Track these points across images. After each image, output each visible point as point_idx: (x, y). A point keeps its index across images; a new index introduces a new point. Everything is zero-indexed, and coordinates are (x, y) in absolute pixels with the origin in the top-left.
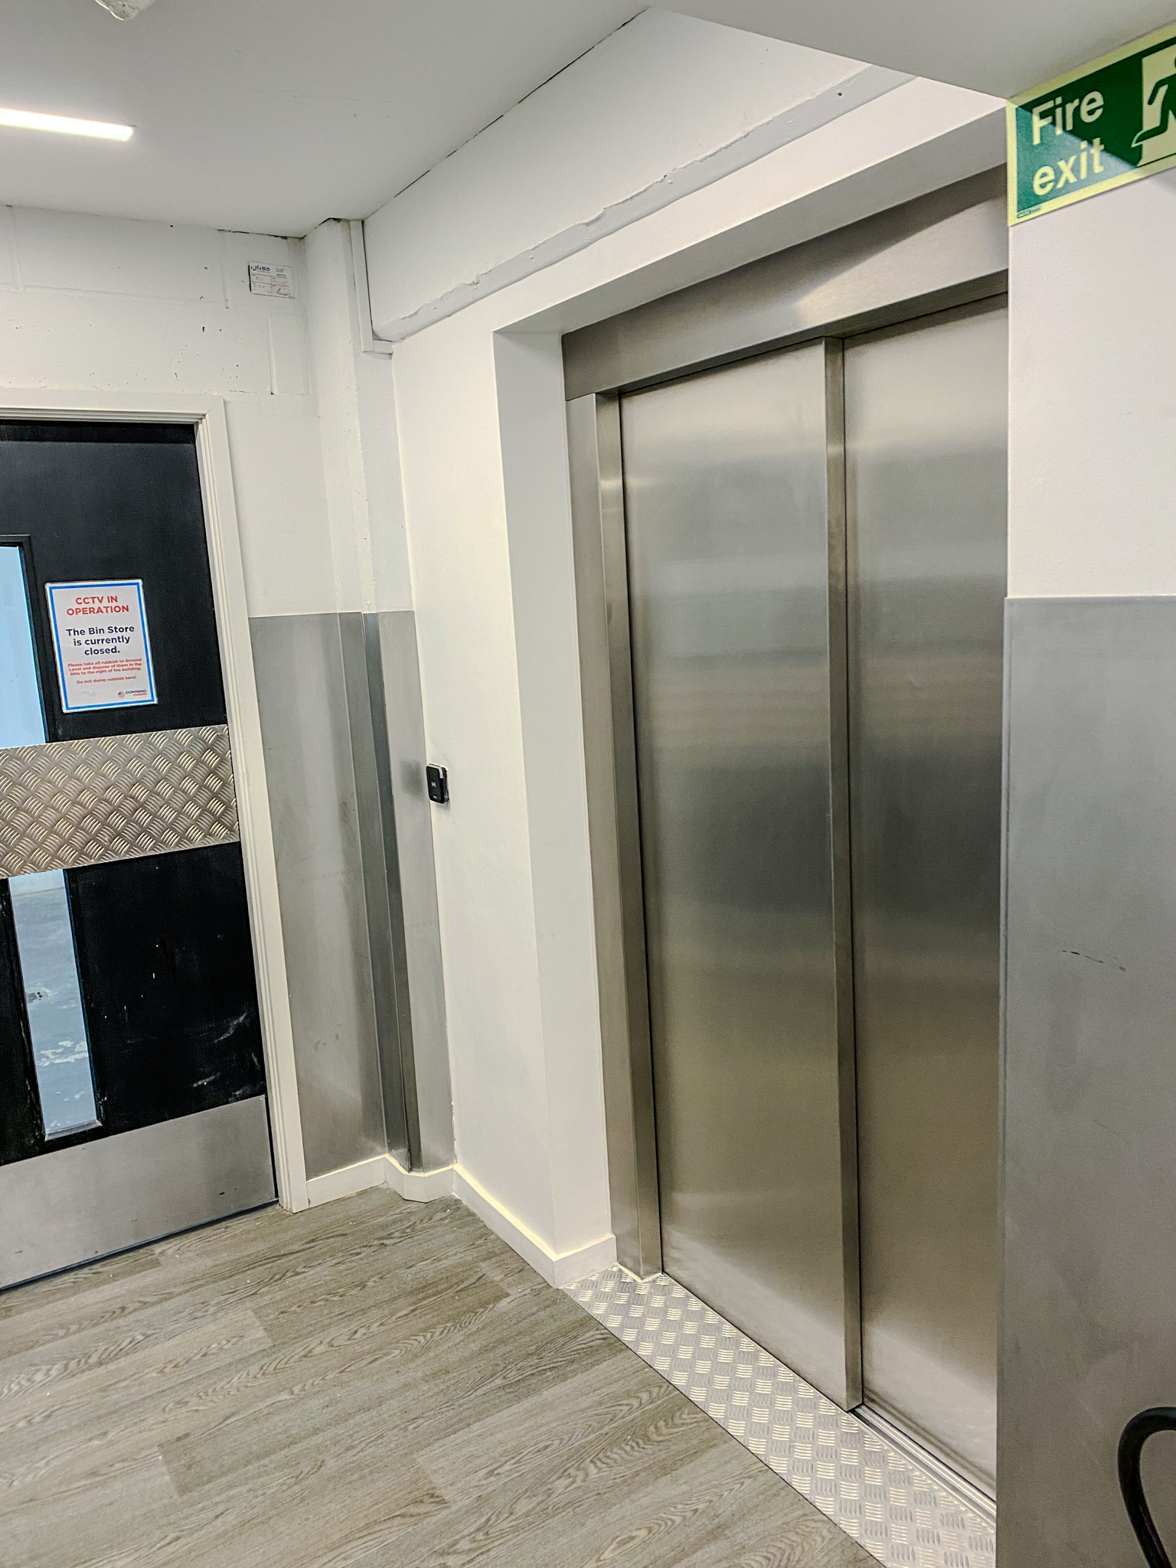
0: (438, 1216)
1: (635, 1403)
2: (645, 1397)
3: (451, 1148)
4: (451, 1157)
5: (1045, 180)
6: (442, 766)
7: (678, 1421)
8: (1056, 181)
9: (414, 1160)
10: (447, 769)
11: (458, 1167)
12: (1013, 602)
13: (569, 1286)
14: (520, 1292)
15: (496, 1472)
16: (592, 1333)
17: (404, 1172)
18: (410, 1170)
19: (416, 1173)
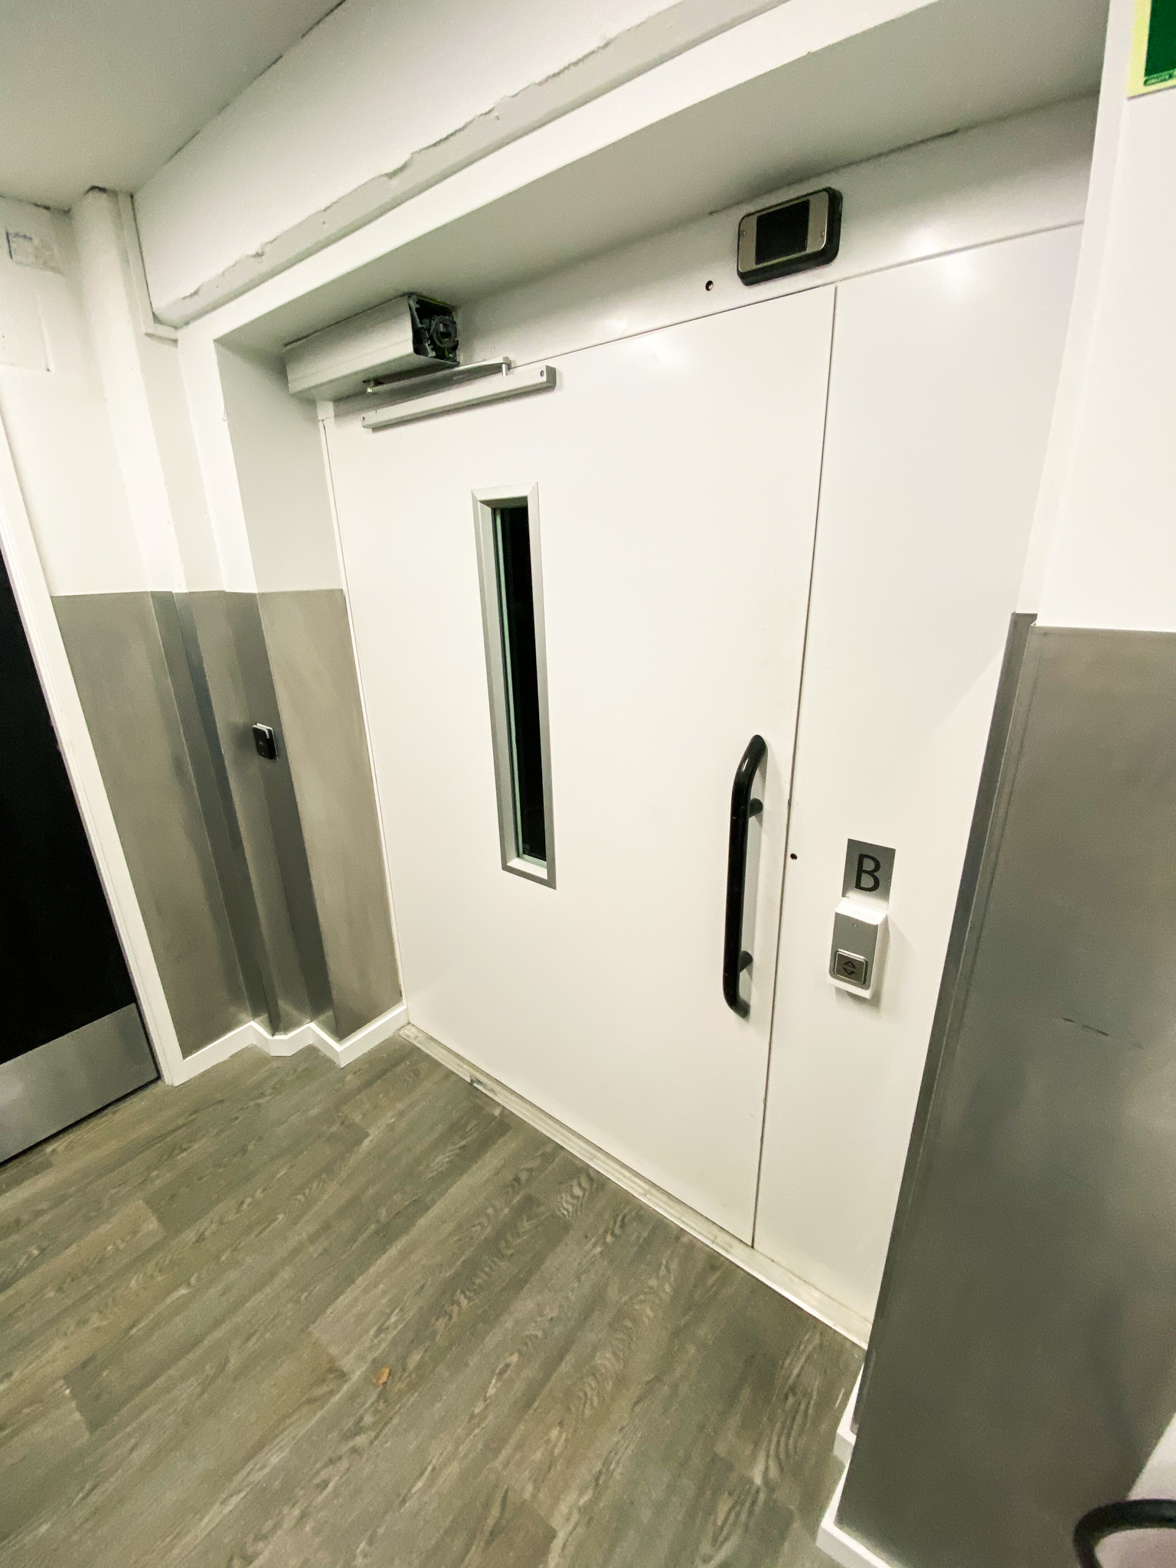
6: (269, 730)
9: (277, 1024)
11: (313, 1025)
15: (384, 1327)
17: (269, 1037)
18: (273, 1035)
19: (279, 1037)
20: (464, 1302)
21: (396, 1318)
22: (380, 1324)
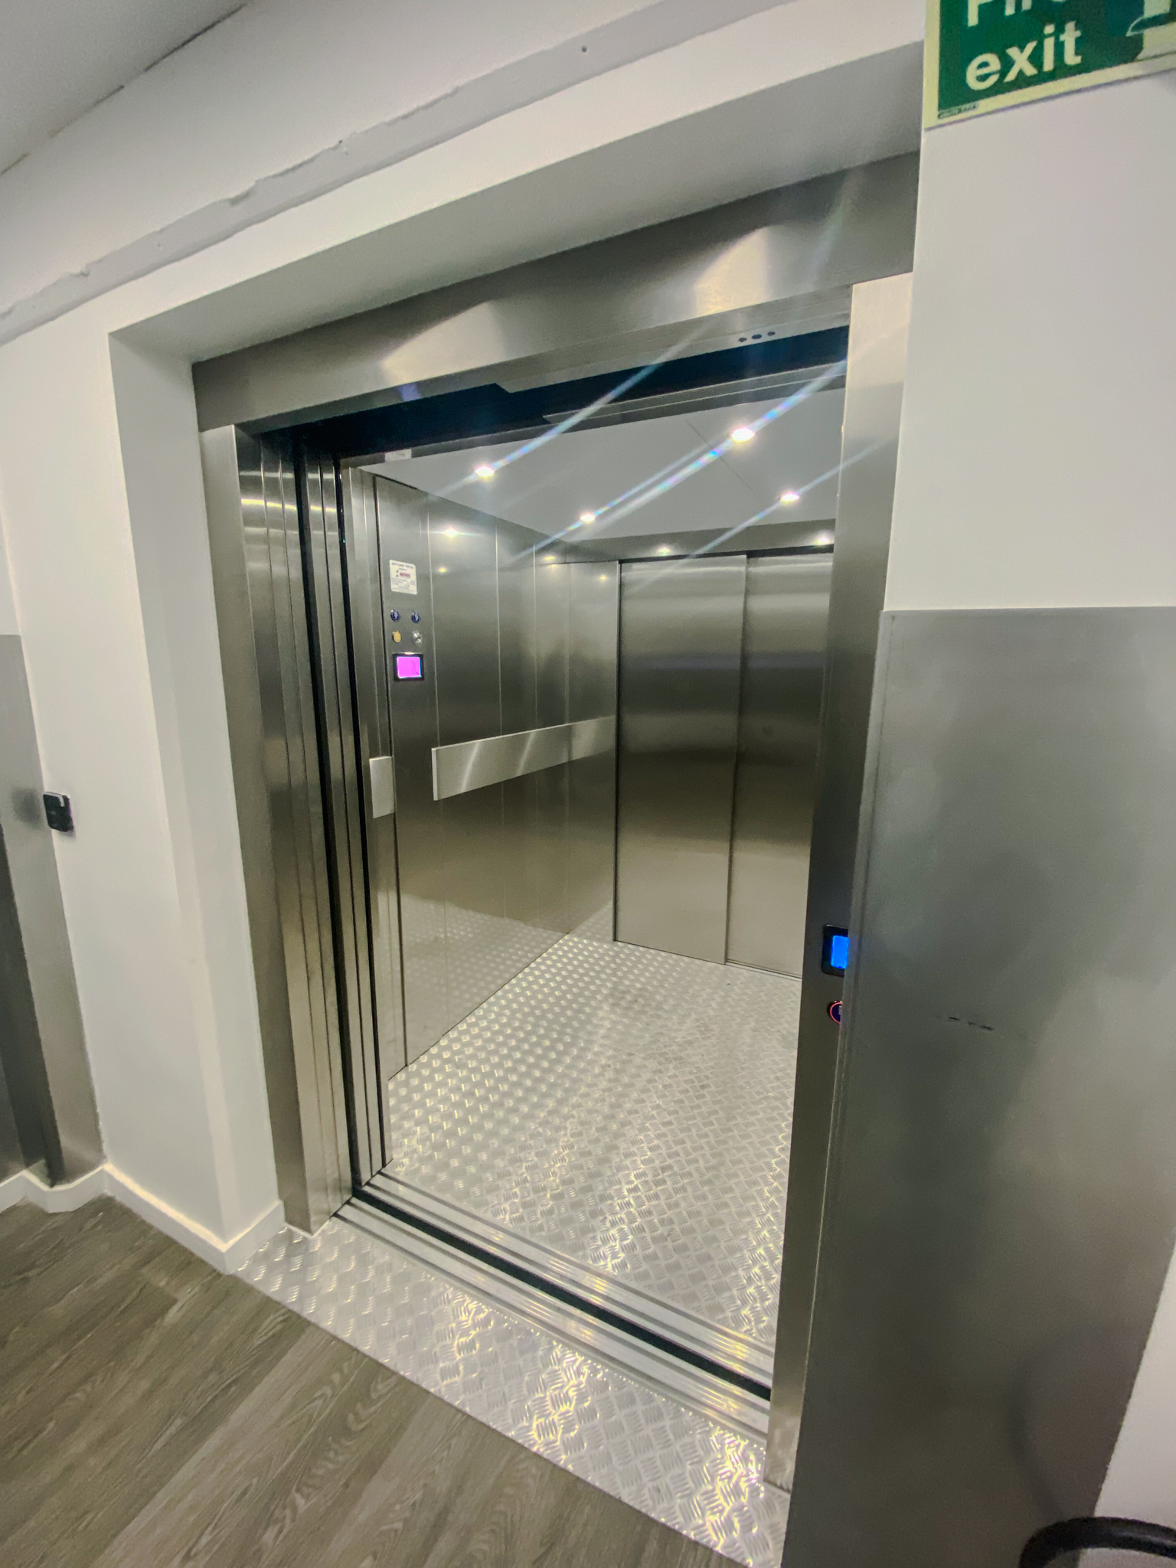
0: (89, 1225)
1: (328, 1391)
2: (336, 1377)
3: (100, 1150)
4: (101, 1158)
5: (985, 71)
6: (64, 794)
7: (374, 1396)
8: (1003, 73)
9: (56, 1173)
10: (69, 797)
11: (108, 1167)
12: (893, 616)
13: (239, 1269)
14: (189, 1293)
15: (193, 1553)
16: (271, 1317)
17: (45, 1188)
18: (52, 1185)
19: (58, 1188)
20: (300, 1501)
21: (210, 1538)
22: (186, 1549)
